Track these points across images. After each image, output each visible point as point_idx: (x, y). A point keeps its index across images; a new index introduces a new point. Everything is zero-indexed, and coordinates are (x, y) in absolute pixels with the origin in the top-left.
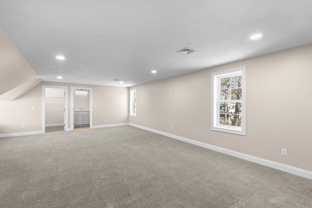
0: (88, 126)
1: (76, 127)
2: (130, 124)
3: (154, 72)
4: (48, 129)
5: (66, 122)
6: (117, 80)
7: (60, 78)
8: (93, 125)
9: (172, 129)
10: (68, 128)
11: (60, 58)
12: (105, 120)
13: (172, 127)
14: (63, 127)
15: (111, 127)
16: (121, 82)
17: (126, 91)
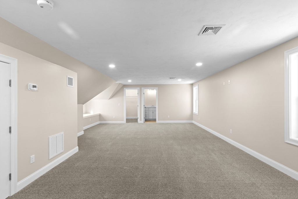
0: (155, 120)
1: (146, 120)
2: (194, 122)
3: (199, 64)
4: (128, 120)
5: (139, 116)
6: (172, 78)
7: (130, 81)
8: (159, 120)
9: (231, 132)
10: (140, 121)
11: (112, 66)
12: (169, 116)
13: (231, 130)
14: (137, 119)
15: (174, 123)
16: (180, 80)
17: (189, 88)
